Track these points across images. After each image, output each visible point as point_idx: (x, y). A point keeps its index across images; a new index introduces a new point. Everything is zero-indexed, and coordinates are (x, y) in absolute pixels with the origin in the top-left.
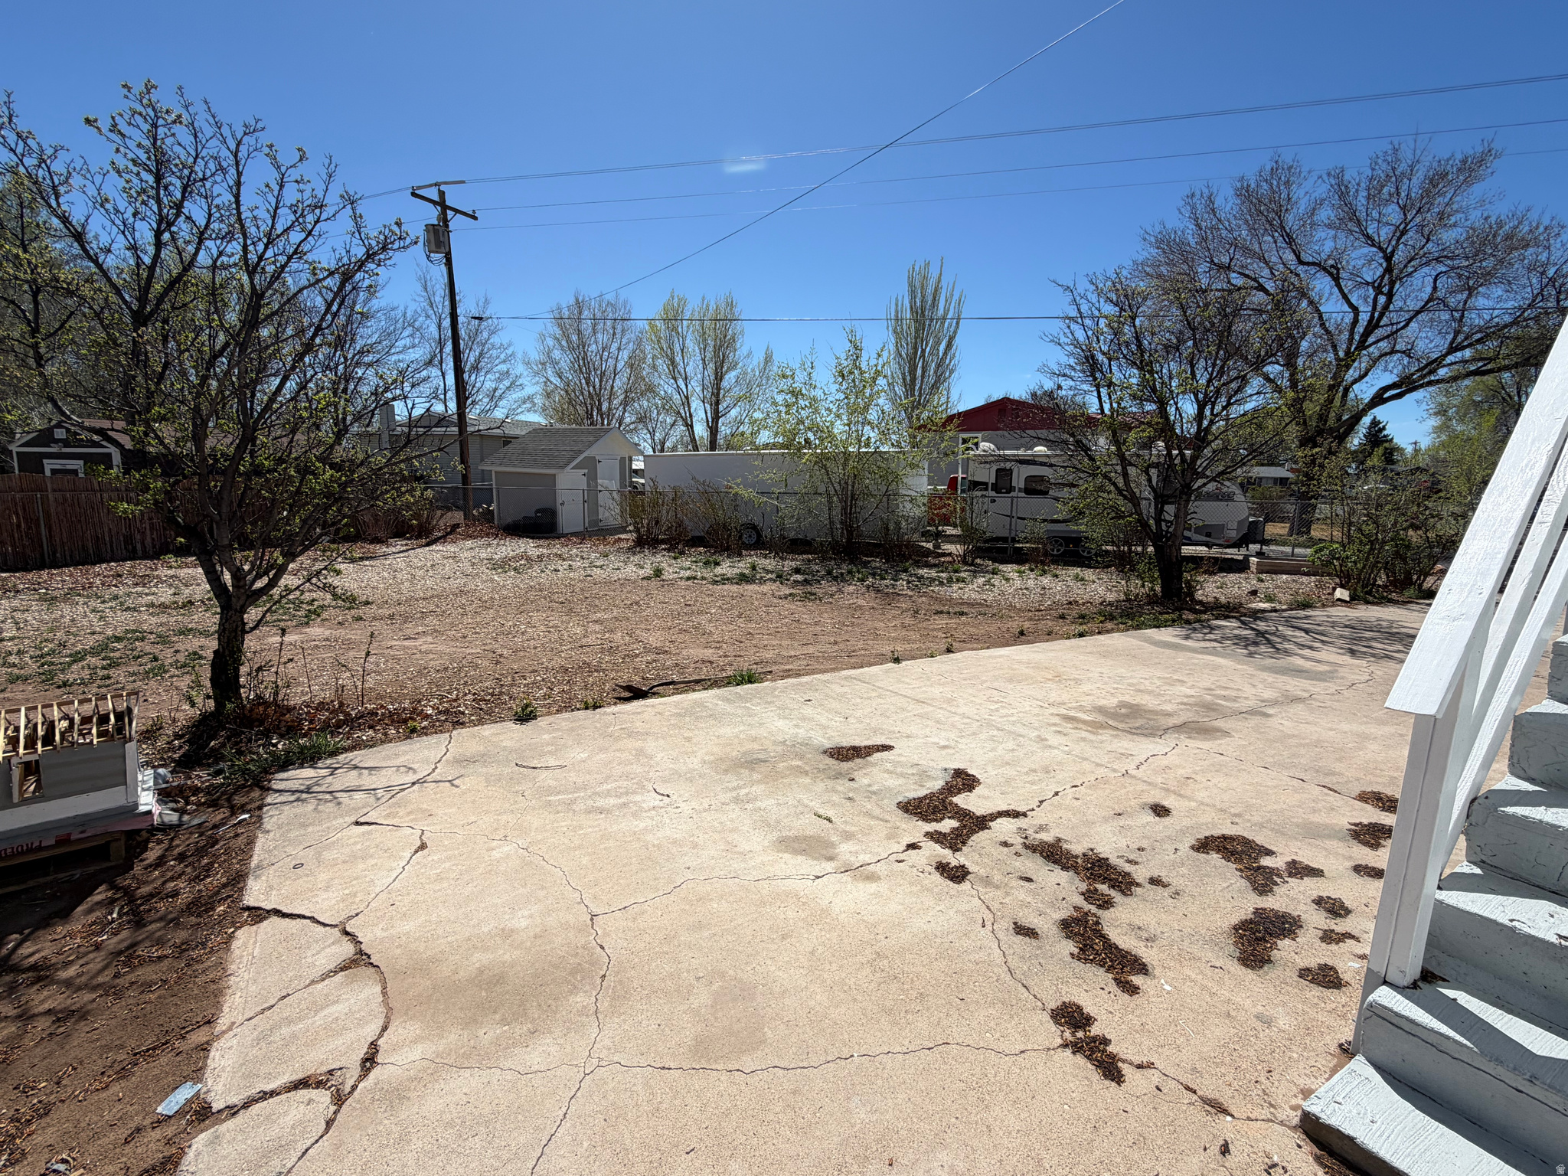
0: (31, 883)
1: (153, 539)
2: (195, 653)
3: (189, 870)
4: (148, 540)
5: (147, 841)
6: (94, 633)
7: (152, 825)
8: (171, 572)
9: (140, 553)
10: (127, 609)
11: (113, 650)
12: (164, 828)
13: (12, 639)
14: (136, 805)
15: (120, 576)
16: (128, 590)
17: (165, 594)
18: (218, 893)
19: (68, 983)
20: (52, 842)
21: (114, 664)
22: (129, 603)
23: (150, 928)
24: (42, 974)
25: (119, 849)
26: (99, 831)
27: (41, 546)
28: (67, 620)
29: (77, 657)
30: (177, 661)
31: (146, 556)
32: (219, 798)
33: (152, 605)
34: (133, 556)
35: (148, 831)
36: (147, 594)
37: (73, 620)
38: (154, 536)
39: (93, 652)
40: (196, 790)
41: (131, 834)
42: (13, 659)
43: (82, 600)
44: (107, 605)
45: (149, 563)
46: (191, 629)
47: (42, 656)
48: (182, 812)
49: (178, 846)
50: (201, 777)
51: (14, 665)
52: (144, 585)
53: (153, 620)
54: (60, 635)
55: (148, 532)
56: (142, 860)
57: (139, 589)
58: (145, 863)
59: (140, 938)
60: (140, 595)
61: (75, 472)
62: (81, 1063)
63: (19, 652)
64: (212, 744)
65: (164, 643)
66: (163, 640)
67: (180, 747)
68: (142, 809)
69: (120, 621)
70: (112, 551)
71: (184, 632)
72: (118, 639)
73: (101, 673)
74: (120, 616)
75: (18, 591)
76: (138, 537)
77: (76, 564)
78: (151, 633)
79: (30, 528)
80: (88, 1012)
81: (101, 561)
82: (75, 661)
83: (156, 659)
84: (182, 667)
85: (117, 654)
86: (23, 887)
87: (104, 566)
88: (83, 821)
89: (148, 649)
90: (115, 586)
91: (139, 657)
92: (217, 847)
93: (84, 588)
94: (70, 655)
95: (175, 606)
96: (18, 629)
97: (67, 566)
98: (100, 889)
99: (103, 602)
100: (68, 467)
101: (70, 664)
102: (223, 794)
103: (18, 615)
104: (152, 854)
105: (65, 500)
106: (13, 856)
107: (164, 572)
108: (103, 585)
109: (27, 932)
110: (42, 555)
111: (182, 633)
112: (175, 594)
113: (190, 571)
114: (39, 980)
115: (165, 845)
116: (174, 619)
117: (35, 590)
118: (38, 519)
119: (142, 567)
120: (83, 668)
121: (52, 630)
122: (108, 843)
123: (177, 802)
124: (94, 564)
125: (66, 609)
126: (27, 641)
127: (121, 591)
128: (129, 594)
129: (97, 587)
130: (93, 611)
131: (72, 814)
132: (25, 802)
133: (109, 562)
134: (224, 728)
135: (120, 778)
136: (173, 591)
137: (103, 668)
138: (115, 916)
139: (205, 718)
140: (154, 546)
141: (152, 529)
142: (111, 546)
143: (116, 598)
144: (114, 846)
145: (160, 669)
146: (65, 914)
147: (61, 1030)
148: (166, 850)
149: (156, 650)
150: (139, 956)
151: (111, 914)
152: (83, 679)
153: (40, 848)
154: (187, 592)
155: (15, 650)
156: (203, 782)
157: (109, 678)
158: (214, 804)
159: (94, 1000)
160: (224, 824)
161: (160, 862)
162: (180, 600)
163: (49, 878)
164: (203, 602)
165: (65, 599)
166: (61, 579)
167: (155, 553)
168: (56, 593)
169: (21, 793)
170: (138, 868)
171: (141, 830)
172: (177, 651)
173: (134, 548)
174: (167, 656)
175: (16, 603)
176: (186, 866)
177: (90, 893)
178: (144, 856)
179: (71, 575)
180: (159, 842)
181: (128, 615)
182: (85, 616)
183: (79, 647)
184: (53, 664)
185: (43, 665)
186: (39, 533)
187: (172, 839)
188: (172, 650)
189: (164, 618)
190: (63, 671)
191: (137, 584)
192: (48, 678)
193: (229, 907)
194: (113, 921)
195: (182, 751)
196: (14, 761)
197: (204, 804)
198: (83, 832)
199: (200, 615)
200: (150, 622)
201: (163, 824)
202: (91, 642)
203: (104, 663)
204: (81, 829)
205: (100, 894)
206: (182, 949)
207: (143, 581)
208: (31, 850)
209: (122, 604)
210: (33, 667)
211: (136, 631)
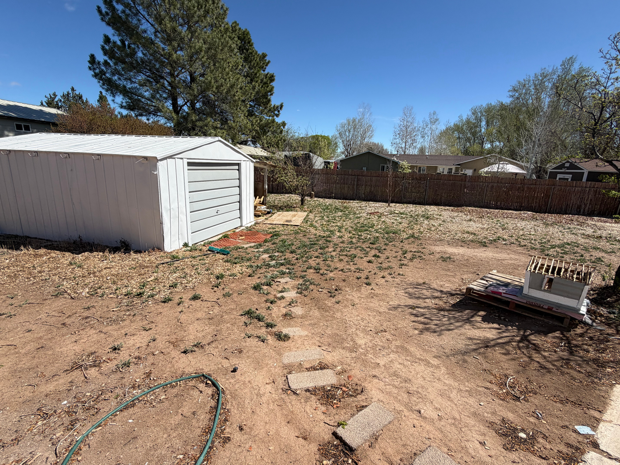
0: (536, 317)
1: (589, 208)
2: (600, 259)
3: (594, 345)
4: (587, 208)
5: (577, 325)
6: (560, 240)
7: (582, 320)
8: (593, 223)
9: (581, 213)
10: (573, 234)
11: (566, 248)
12: (585, 323)
13: (533, 235)
14: (580, 310)
15: (572, 220)
16: (574, 226)
17: (590, 231)
18: (608, 363)
19: (545, 357)
20: (547, 308)
21: (565, 253)
22: (574, 231)
23: (576, 357)
24: (537, 348)
25: (567, 322)
26: (562, 312)
27: (547, 206)
28: (551, 232)
29: (553, 247)
30: (591, 260)
31: (584, 215)
32: (611, 324)
33: (584, 234)
34: (578, 213)
35: (579, 321)
36: (582, 230)
37: (553, 233)
38: (590, 207)
39: (559, 246)
40: (601, 316)
41: (573, 319)
42: (533, 241)
43: (557, 227)
44: (565, 230)
45: (585, 217)
46: (599, 248)
47: (541, 243)
48: (593, 321)
49: (590, 333)
50: (603, 311)
51: (533, 244)
52: (581, 226)
53: (583, 240)
54: (548, 237)
55: (588, 205)
56: (574, 331)
57: (579, 227)
58: (576, 332)
59: (572, 359)
60: (579, 229)
61: (567, 179)
62: (548, 387)
63: (535, 240)
64: (609, 299)
65: (586, 250)
66: (586, 249)
67: (593, 295)
68: (581, 312)
69: (569, 238)
70: (571, 210)
71: (596, 248)
72: (568, 244)
73: (561, 255)
74: (570, 236)
75: (537, 219)
76: (583, 206)
77: (557, 213)
78: (582, 245)
79: (546, 198)
80: (551, 372)
81: (566, 214)
82: (552, 248)
83: (582, 256)
84: (593, 262)
85: (567, 250)
86: (533, 317)
87: (567, 216)
88: (559, 306)
89: (579, 251)
90: (570, 224)
91: (575, 253)
92: (608, 343)
93: (558, 223)
94: (551, 245)
95: (593, 237)
96: (535, 232)
97: (553, 213)
98: (558, 332)
99: (564, 229)
100: (566, 177)
101: (550, 248)
102: (614, 323)
103: (536, 227)
104: (579, 331)
105: (561, 189)
106: (534, 306)
107: (590, 222)
108: (565, 222)
109: (533, 332)
110: (547, 209)
111: (594, 248)
112: (594, 232)
113: (602, 224)
114: (535, 350)
115: (585, 330)
116: (591, 242)
117: (542, 220)
118: (550, 196)
119: (581, 218)
120: (554, 251)
121: (545, 235)
122: (564, 318)
123: (592, 316)
124: (564, 214)
125: (551, 229)
126: (537, 237)
127: (572, 226)
128: (575, 228)
129: (563, 223)
130: (561, 231)
131: (557, 302)
132: (544, 291)
133: (569, 214)
134: (616, 295)
135: (578, 297)
136: (593, 230)
137: (561, 253)
138: (563, 344)
139: (607, 287)
140: (588, 211)
141: (590, 204)
142: (571, 208)
143: (569, 228)
144: (566, 320)
145: (583, 260)
146: (546, 334)
147: (541, 371)
148: (585, 332)
149: (583, 252)
150: (571, 365)
151: (562, 343)
152: (554, 255)
153: (542, 308)
154: (599, 232)
155: (534, 239)
156: (604, 313)
157: (563, 257)
158: (609, 325)
159: (553, 369)
160: (613, 336)
161: (581, 335)
162: (596, 234)
163: (542, 319)
164: (606, 238)
165: (551, 225)
166: (551, 218)
167: (588, 214)
168: (549, 222)
169: (545, 287)
170: (572, 333)
171: (577, 319)
172: (592, 255)
173: (580, 211)
174: (587, 256)
175: (536, 223)
176: (593, 343)
177: (554, 332)
178: (575, 329)
179: (555, 217)
180: (582, 328)
181: (573, 236)
182: (557, 233)
183: (554, 243)
184: (544, 247)
185: (541, 246)
186: (548, 201)
187: (588, 329)
188: (589, 254)
189: (587, 241)
190: (548, 250)
191: (578, 225)
192: (543, 251)
193: (613, 371)
194: (562, 346)
195: (593, 297)
196: (546, 276)
197: (604, 322)
198: (557, 309)
199: (604, 243)
200: (581, 241)
201: (585, 321)
202: (558, 242)
203: (562, 252)
204: (558, 308)
205: (557, 334)
206: (589, 375)
207: (581, 224)
208: (539, 307)
209: (571, 231)
210: (538, 246)
211: (576, 243)
